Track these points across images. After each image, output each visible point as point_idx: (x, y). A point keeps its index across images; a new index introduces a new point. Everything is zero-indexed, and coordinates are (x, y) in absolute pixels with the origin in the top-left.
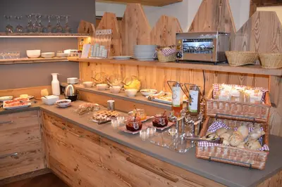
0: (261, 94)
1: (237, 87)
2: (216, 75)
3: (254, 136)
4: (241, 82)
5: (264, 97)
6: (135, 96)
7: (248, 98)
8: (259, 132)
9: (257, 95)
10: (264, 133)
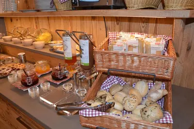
0: (163, 42)
1: (136, 35)
2: (118, 24)
3: (155, 96)
4: (143, 29)
5: (167, 46)
6: (44, 47)
7: (148, 48)
8: (160, 91)
9: (159, 44)
10: (166, 92)
